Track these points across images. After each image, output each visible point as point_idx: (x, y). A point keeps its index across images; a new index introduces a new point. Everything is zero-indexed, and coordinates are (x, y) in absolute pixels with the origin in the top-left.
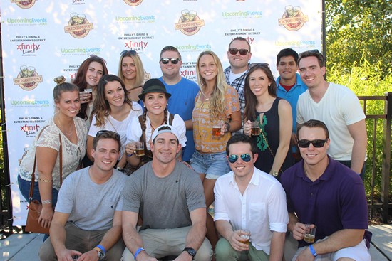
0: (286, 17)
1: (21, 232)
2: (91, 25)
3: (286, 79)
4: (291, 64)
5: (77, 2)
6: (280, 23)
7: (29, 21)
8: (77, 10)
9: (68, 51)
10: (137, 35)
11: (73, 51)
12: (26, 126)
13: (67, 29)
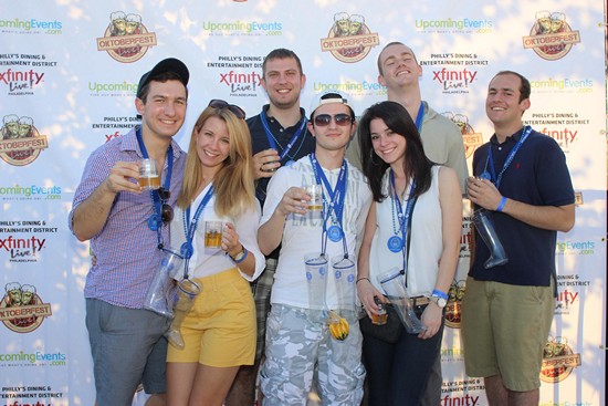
0: (538, 33)
2: (151, 39)
7: (25, 25)
9: (103, 87)
10: (245, 59)
11: (114, 87)
12: (10, 240)
13: (103, 44)
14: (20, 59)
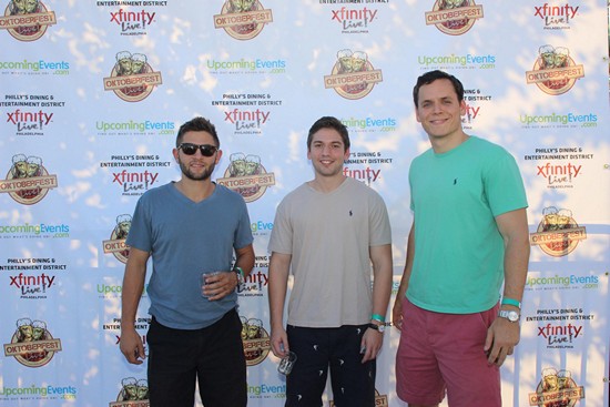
7: (33, 66)
9: (110, 126)
10: (249, 96)
11: (121, 126)
12: (20, 277)
13: (109, 84)
14: (29, 101)
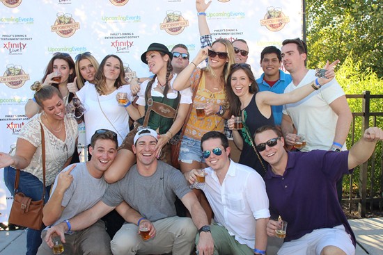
0: (268, 18)
1: (7, 229)
2: (77, 25)
3: (269, 76)
4: (274, 60)
5: (63, 2)
6: (263, 24)
7: (15, 20)
8: (63, 10)
10: (123, 34)
11: (60, 50)
13: (54, 28)
14: (14, 38)
